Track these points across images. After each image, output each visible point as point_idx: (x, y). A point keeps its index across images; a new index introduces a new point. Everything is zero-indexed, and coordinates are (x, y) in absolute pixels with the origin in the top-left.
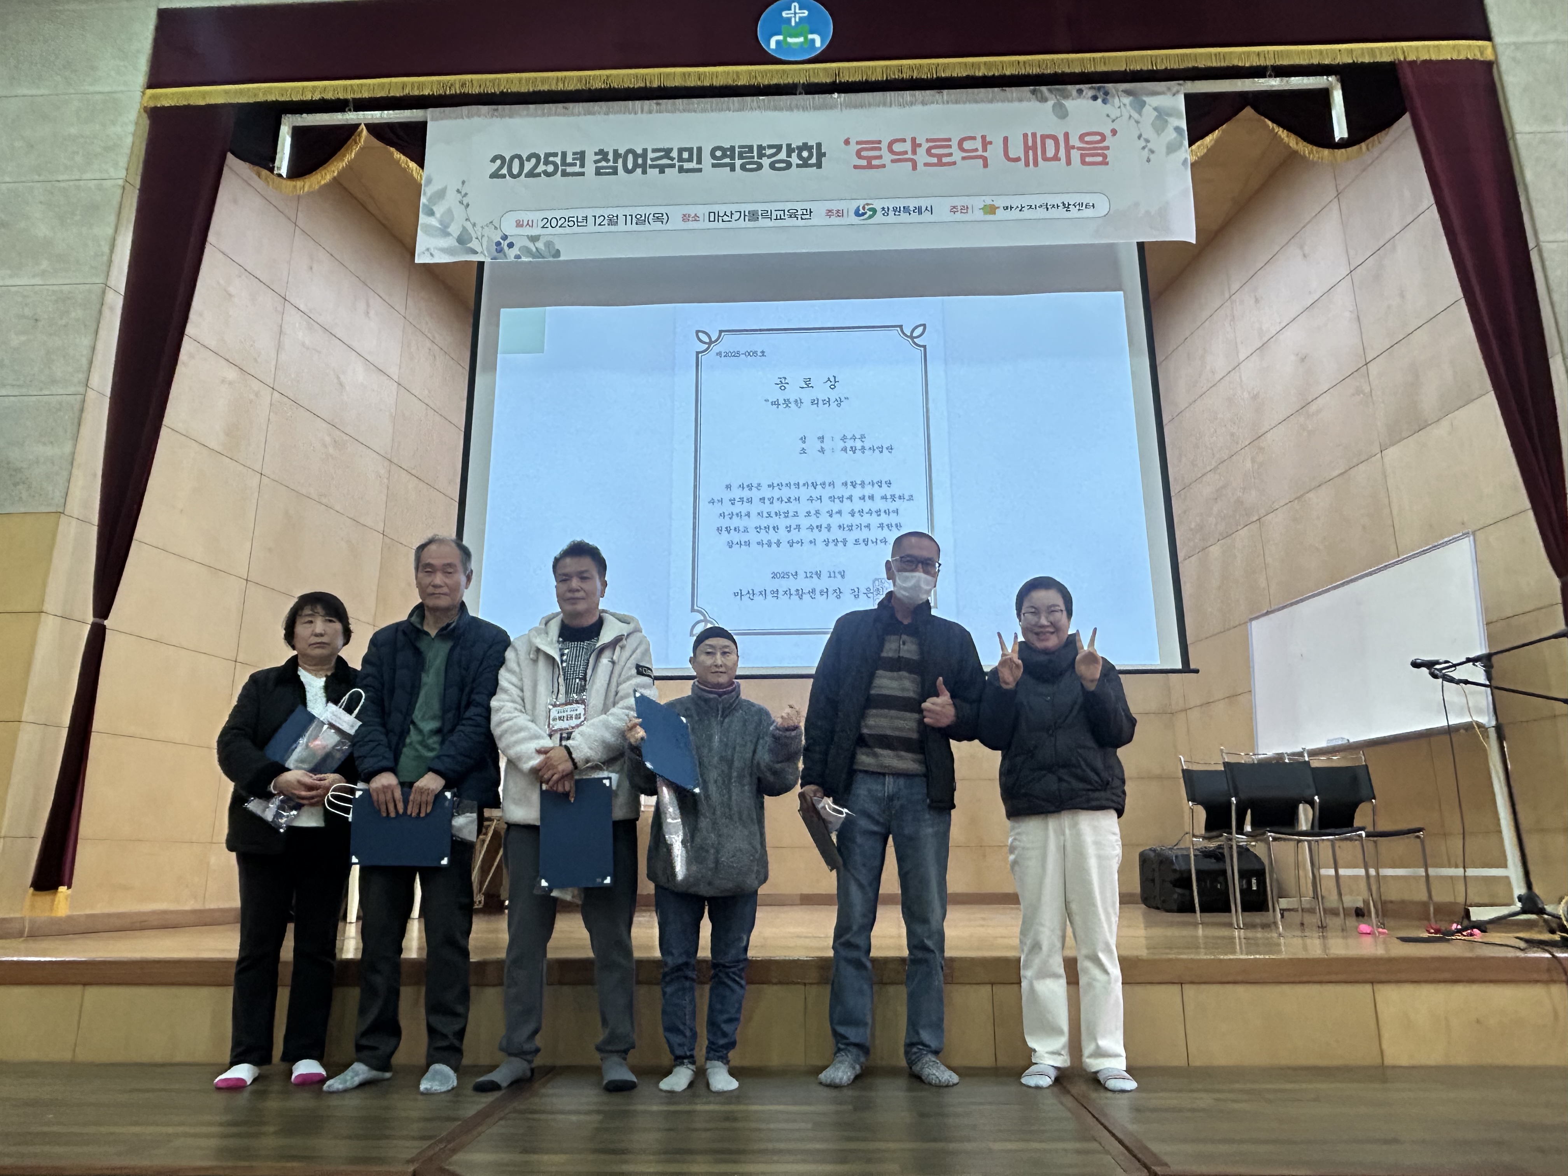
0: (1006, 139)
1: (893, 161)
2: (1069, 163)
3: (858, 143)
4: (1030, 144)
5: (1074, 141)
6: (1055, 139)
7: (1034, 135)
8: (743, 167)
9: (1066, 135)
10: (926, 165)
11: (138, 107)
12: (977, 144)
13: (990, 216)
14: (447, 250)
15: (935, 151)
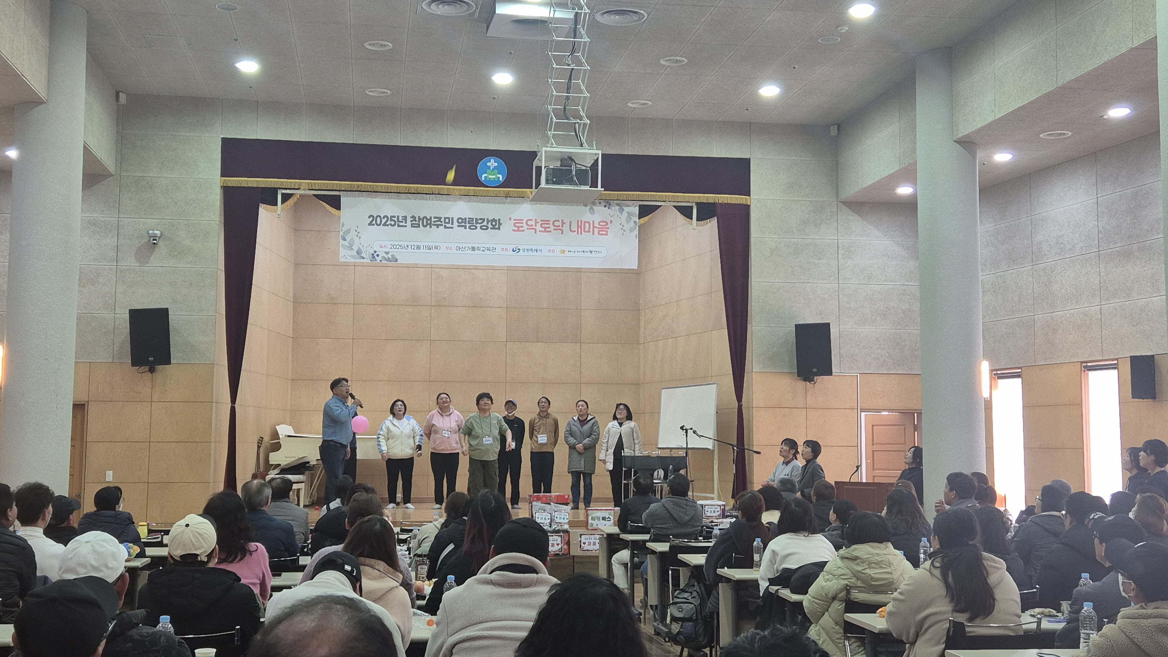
0: (571, 222)
1: (528, 229)
2: (593, 234)
3: (515, 220)
4: (580, 225)
5: (596, 225)
6: (589, 223)
7: (581, 221)
8: (470, 228)
9: (593, 221)
10: (540, 231)
11: (220, 188)
12: (560, 224)
13: (563, 255)
14: (352, 256)
15: (543, 226)
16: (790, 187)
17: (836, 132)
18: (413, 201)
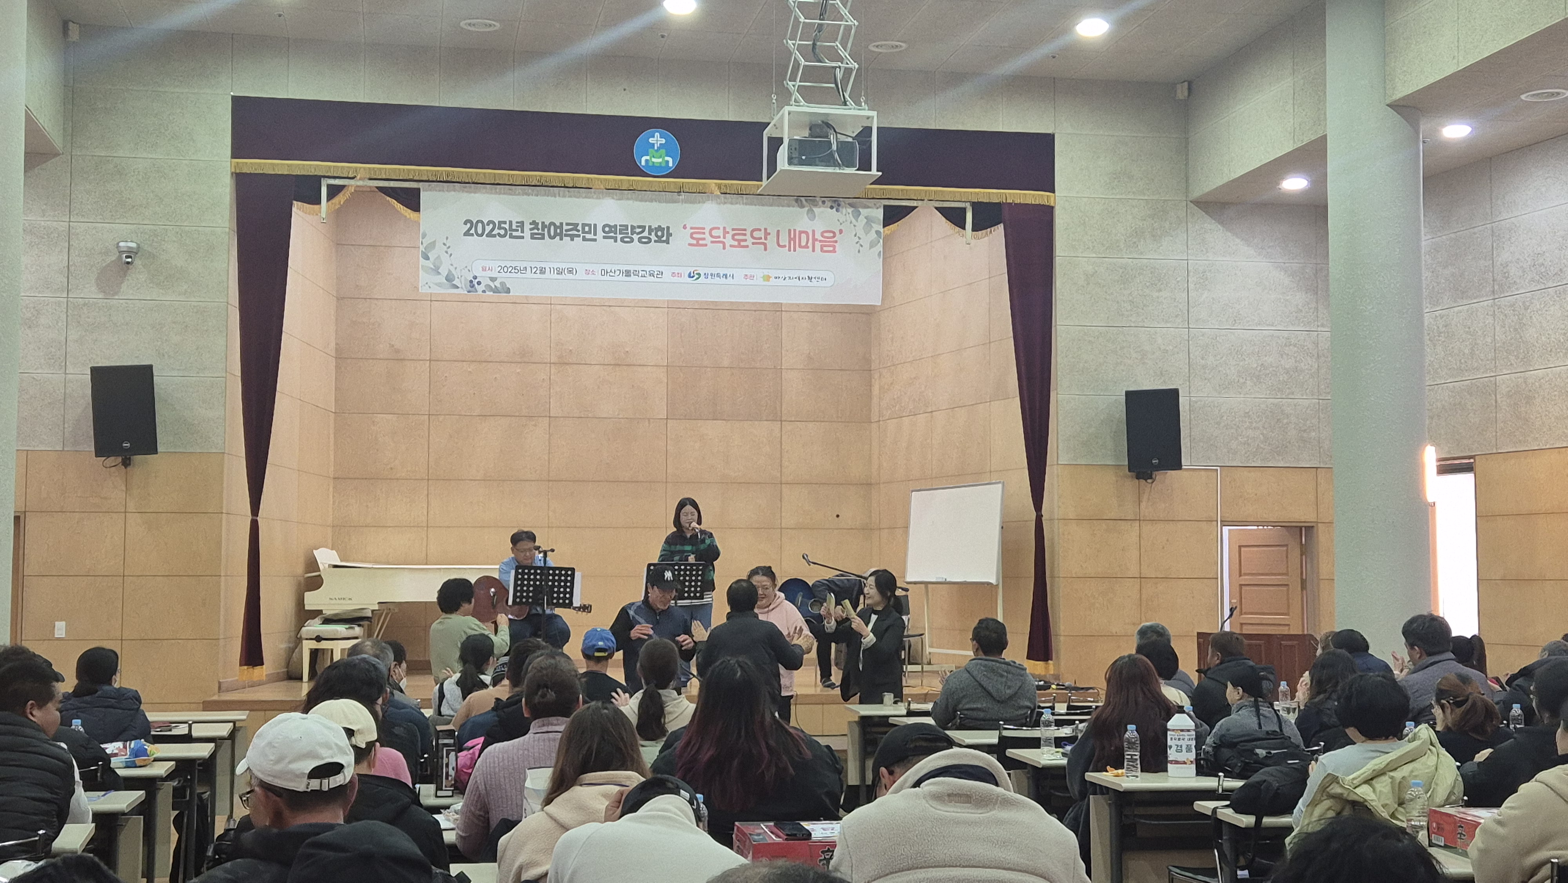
0: (778, 231)
1: (712, 242)
2: (813, 251)
3: (692, 228)
4: (792, 236)
5: (818, 236)
6: (806, 233)
7: (795, 230)
8: (622, 240)
9: (814, 231)
10: (731, 246)
11: (229, 173)
12: (761, 234)
13: (766, 283)
14: (439, 285)
15: (736, 237)
16: (1115, 178)
17: (1186, 94)
18: (534, 197)
